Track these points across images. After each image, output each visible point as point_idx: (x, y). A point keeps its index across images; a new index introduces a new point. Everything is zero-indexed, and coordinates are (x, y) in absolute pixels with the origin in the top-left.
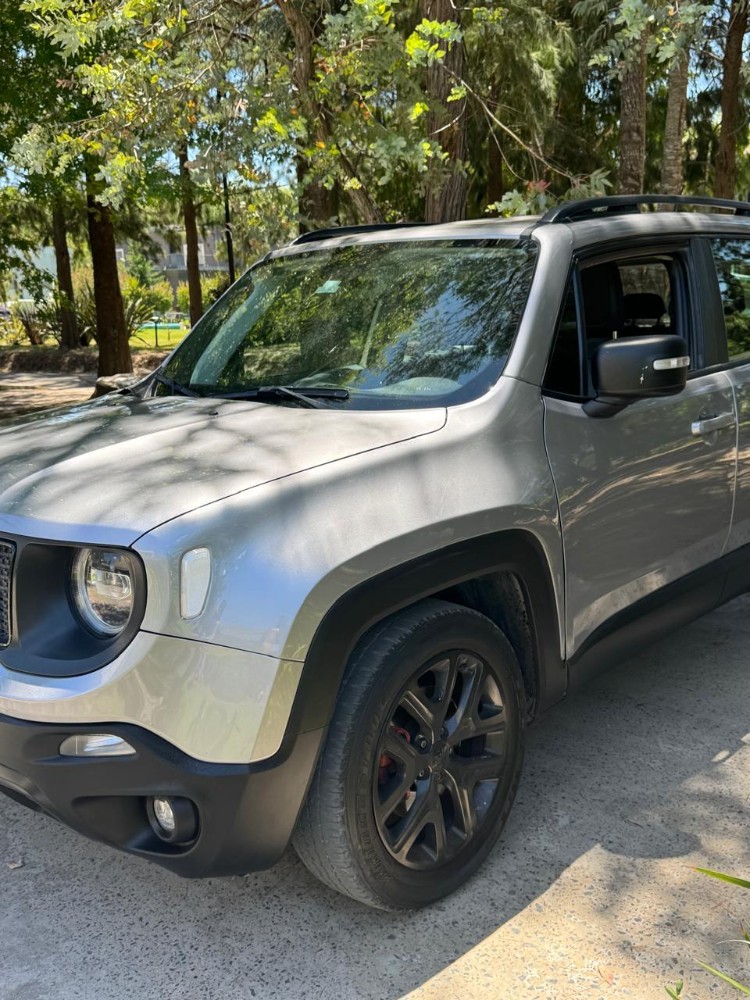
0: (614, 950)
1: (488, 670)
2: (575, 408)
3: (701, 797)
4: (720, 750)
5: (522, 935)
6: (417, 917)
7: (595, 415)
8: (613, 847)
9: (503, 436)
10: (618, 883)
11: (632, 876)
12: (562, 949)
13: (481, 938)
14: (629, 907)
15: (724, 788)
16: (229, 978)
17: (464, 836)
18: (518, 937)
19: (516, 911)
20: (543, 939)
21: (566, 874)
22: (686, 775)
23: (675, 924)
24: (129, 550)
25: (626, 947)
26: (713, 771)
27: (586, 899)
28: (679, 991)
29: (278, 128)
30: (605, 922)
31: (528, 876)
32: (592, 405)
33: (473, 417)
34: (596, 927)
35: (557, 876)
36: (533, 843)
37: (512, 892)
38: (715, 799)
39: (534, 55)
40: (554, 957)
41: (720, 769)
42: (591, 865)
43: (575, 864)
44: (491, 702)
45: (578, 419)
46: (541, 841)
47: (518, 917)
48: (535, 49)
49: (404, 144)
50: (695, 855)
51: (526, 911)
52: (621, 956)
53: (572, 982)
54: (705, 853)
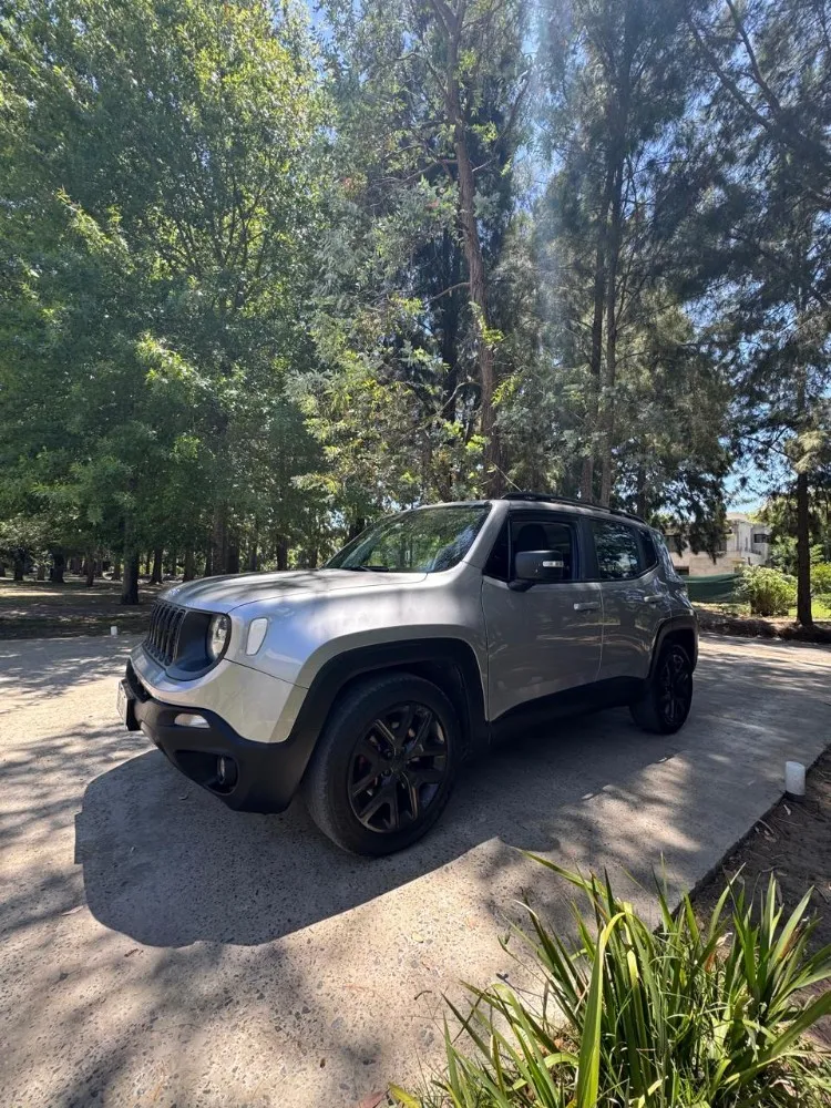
0: (483, 905)
1: (435, 718)
2: (502, 584)
3: (569, 818)
4: (588, 793)
5: (430, 885)
6: (374, 863)
7: (514, 589)
8: (504, 839)
9: (458, 590)
10: (500, 862)
11: (511, 859)
12: (451, 899)
13: (404, 882)
14: (502, 878)
15: (584, 814)
16: (250, 880)
17: (411, 817)
18: (427, 886)
19: (433, 869)
20: (441, 890)
21: (471, 851)
22: (563, 804)
23: (526, 894)
24: (226, 616)
25: (491, 906)
26: (579, 804)
27: (478, 869)
28: (507, 941)
29: (411, 479)
30: (483, 885)
31: (449, 848)
32: (513, 584)
33: (446, 578)
34: (477, 889)
35: (466, 851)
36: (460, 830)
37: (435, 857)
38: (578, 821)
39: (548, 474)
40: (444, 904)
41: (585, 803)
42: (488, 847)
43: (480, 846)
44: (438, 738)
45: (504, 589)
46: (464, 830)
47: (432, 874)
48: (548, 471)
49: (465, 487)
50: (555, 853)
51: (437, 871)
52: (486, 910)
53: (448, 923)
54: (561, 852)
